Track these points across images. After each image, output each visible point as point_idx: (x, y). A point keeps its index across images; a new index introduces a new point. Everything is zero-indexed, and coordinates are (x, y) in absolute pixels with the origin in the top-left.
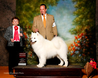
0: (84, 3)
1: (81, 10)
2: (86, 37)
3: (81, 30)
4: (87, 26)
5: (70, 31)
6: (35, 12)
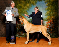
0: (51, 3)
2: (53, 23)
3: (50, 18)
6: (24, 9)
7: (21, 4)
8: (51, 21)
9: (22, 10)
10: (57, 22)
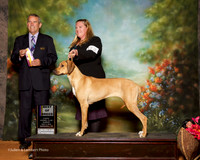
1: (163, 6)
4: (177, 43)
5: (138, 56)
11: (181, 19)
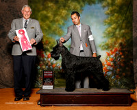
0: (117, 8)
1: (113, 18)
2: (121, 54)
3: (115, 43)
4: (121, 38)
6: (53, 22)
7: (47, 11)
8: (116, 50)
9: (51, 24)
10: (130, 52)
11: (124, 25)
